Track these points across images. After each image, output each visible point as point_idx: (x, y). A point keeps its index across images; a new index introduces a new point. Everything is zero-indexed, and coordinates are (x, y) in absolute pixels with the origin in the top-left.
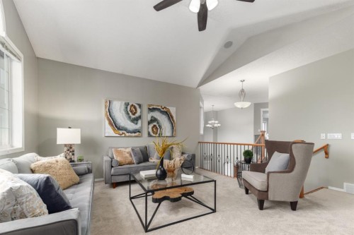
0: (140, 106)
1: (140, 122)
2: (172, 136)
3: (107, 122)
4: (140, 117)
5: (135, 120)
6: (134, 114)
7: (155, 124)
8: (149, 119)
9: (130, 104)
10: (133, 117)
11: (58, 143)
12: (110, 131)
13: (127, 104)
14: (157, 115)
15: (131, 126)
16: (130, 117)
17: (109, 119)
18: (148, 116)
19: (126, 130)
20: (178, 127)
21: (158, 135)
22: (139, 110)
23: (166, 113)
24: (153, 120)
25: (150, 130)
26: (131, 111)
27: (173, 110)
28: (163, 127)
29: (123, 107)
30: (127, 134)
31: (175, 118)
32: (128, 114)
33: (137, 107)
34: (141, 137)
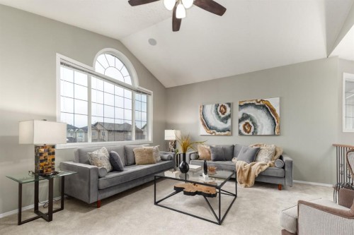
0: (229, 104)
1: (229, 121)
2: (274, 135)
3: (201, 123)
4: (229, 116)
5: (225, 120)
6: (223, 114)
7: (248, 121)
8: (240, 116)
9: (220, 105)
10: (223, 116)
11: (166, 139)
12: (203, 131)
13: (217, 106)
14: (250, 111)
15: (221, 125)
18: (238, 114)
19: (216, 129)
20: (286, 125)
21: (251, 134)
22: (228, 109)
23: (264, 106)
24: (245, 117)
25: (241, 128)
26: (221, 111)
27: (274, 103)
28: (258, 124)
29: (214, 109)
30: (217, 133)
31: (278, 112)
32: (218, 114)
33: (227, 106)
34: (232, 135)
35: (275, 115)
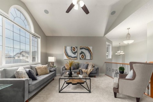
0: (76, 47)
1: (76, 54)
2: (91, 59)
3: (65, 54)
4: (76, 52)
5: (75, 53)
6: (74, 51)
7: (83, 54)
8: (80, 52)
9: (73, 47)
10: (74, 52)
12: (65, 57)
13: (72, 47)
14: (83, 50)
15: (73, 55)
16: (73, 52)
17: (65, 53)
18: (80, 51)
19: (71, 57)
20: (94, 56)
21: (84, 59)
22: (76, 49)
23: (88, 49)
24: (82, 53)
25: (81, 57)
26: (73, 50)
27: (91, 48)
28: (86, 55)
29: (70, 48)
30: (72, 59)
31: (92, 52)
32: (72, 51)
33: (75, 48)
34: (77, 59)
35: (91, 52)
